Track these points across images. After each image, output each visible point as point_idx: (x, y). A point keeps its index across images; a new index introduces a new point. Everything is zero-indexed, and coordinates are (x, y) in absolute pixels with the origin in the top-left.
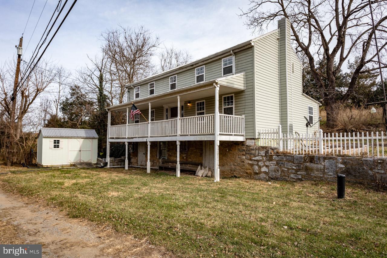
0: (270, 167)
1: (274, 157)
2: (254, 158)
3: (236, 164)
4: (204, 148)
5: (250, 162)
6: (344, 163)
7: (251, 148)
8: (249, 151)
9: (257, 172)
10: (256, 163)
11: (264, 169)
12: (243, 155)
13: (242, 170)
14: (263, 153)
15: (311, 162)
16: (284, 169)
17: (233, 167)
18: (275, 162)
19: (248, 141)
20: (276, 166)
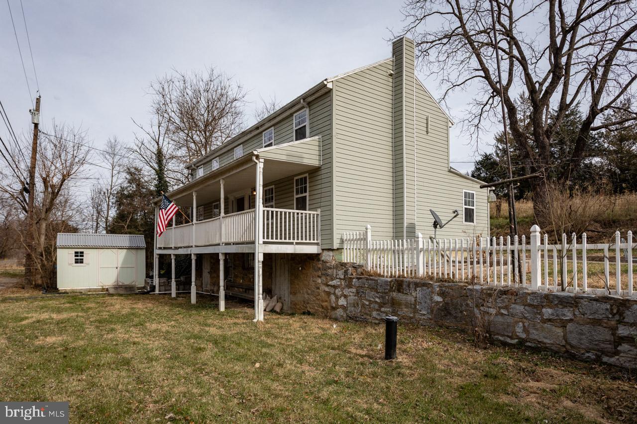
0: (349, 298)
1: (354, 280)
2: (330, 283)
3: (309, 292)
4: (274, 264)
5: (327, 289)
6: (442, 294)
7: (328, 265)
8: (325, 270)
9: (334, 305)
10: (332, 290)
11: (342, 301)
12: (319, 277)
13: (317, 302)
14: (341, 274)
15: (399, 291)
16: (365, 301)
17: (306, 296)
18: (354, 290)
19: (325, 253)
20: (355, 296)
